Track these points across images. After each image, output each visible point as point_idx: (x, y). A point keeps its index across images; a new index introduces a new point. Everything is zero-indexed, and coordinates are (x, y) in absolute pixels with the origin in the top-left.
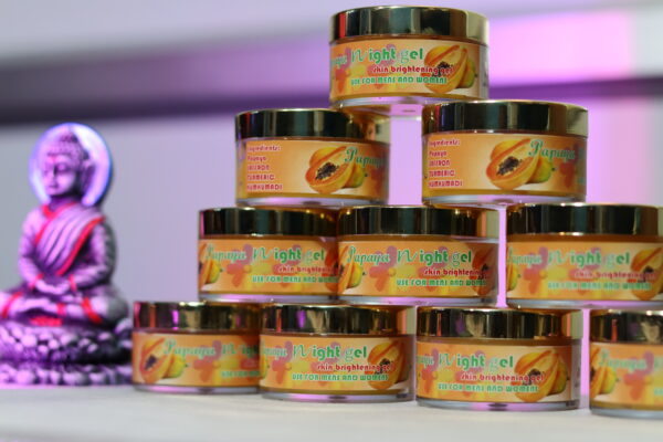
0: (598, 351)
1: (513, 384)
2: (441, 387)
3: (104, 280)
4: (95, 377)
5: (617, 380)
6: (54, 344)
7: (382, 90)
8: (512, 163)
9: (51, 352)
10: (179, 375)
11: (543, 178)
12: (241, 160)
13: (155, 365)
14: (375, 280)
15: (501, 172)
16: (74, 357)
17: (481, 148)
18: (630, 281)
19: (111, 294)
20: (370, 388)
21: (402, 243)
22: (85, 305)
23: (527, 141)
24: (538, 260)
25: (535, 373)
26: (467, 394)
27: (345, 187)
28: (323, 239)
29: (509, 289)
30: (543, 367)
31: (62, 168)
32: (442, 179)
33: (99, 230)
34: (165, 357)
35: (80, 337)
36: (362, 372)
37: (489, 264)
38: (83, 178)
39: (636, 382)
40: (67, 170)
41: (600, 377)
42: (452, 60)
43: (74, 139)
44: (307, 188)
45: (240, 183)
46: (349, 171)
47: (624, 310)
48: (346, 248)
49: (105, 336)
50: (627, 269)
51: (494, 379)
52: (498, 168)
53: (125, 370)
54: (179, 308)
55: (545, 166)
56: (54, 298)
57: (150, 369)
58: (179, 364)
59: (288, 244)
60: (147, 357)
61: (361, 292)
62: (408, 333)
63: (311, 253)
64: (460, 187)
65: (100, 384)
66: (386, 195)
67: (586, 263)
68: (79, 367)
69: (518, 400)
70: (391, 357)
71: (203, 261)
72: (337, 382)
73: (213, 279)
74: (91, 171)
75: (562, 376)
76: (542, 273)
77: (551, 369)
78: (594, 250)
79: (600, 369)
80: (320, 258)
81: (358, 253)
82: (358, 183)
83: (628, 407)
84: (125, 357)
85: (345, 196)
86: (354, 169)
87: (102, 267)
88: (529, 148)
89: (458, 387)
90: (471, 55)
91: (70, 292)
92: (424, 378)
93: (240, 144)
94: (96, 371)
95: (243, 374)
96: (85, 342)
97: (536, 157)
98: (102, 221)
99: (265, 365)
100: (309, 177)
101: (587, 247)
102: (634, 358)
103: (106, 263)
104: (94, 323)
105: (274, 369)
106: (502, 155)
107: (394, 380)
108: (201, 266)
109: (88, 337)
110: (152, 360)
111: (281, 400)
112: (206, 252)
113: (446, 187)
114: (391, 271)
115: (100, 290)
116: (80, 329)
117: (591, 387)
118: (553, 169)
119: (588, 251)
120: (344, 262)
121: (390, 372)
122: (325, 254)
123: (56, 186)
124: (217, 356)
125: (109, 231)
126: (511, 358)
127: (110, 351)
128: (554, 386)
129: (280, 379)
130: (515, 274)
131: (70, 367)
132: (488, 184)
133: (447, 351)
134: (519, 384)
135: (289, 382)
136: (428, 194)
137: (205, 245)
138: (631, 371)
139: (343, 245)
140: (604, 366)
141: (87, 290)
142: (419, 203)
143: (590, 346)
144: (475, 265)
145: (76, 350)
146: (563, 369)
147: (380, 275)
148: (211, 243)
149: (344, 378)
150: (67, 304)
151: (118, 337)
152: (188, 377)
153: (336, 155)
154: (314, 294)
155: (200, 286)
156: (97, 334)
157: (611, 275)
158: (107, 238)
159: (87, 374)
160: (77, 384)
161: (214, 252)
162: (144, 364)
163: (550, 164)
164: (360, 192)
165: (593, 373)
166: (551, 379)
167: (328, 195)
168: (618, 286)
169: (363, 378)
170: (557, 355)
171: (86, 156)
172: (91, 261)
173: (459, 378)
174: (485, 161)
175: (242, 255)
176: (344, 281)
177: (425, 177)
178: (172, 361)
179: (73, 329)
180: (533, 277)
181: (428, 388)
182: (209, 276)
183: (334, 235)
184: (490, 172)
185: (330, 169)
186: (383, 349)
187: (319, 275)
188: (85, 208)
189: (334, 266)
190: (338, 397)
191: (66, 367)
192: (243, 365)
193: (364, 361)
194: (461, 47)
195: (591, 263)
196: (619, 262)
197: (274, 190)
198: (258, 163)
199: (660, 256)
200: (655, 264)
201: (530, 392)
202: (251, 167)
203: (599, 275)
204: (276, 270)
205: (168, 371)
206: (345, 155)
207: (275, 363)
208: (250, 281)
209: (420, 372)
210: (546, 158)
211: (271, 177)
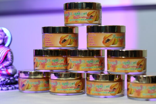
0: (129, 84)
1: (109, 91)
2: (92, 92)
3: (11, 65)
4: (10, 88)
5: (134, 91)
7: (77, 22)
8: (108, 40)
10: (30, 89)
11: (116, 43)
12: (43, 38)
14: (76, 67)
15: (106, 42)
16: (4, 83)
17: (101, 37)
18: (136, 68)
20: (76, 92)
21: (83, 58)
22: (7, 71)
23: (112, 35)
24: (115, 63)
25: (115, 89)
26: (99, 94)
27: (68, 45)
28: (63, 56)
29: (108, 69)
30: (116, 87)
32: (92, 44)
33: (9, 53)
34: (27, 84)
35: (6, 79)
36: (74, 88)
37: (103, 62)
38: (5, 40)
39: (138, 92)
40: (1, 39)
41: (130, 90)
42: (93, 15)
43: (2, 31)
44: (60, 45)
45: (43, 44)
46: (69, 41)
47: (135, 75)
48: (69, 59)
49: (11, 78)
50: (136, 65)
51: (105, 90)
52: (105, 41)
53: (17, 86)
55: (116, 41)
57: (23, 87)
58: (30, 86)
59: (55, 58)
60: (22, 84)
61: (73, 70)
62: (84, 78)
63: (61, 60)
64: (96, 46)
65: (11, 90)
66: (77, 47)
67: (126, 64)
68: (6, 86)
69: (111, 95)
70: (80, 84)
72: (68, 90)
73: (38, 66)
74: (7, 38)
75: (121, 89)
76: (116, 66)
77: (118, 88)
78: (128, 61)
79: (130, 88)
80: (63, 61)
81: (72, 61)
82: (71, 43)
83: (137, 98)
85: (68, 47)
86: (71, 40)
87: (10, 62)
88: (112, 36)
89: (97, 92)
90: (98, 13)
91: (3, 68)
92: (88, 90)
93: (43, 34)
94: (10, 87)
95: (45, 88)
97: (114, 39)
98: (10, 51)
99: (51, 87)
100: (60, 43)
101: (127, 60)
102: (138, 86)
104: (9, 75)
105: (53, 87)
106: (106, 38)
107: (81, 89)
108: (34, 63)
109: (8, 79)
110: (24, 85)
111: (54, 95)
112: (36, 60)
113: (93, 46)
114: (80, 65)
115: (10, 67)
116: (6, 77)
117: (128, 92)
118: (118, 41)
119: (127, 61)
120: (69, 62)
122: (64, 60)
124: (39, 84)
125: (12, 53)
126: (109, 86)
127: (13, 81)
128: (119, 91)
129: (54, 90)
130: (109, 66)
131: (4, 86)
132: (103, 45)
133: (94, 84)
134: (111, 91)
135: (57, 91)
136: (88, 47)
137: (35, 58)
138: (137, 89)
139: (68, 58)
140: (131, 88)
141: (7, 67)
143: (127, 83)
144: (100, 63)
145: (5, 82)
146: (121, 87)
147: (78, 66)
148: (37, 58)
149: (70, 90)
150: (2, 71)
151: (15, 78)
152: (32, 89)
153: (66, 37)
154: (62, 69)
155: (34, 68)
156: (10, 78)
157: (132, 67)
158: (11, 55)
159: (8, 87)
160: (5, 90)
161: (38, 60)
163: (117, 40)
164: (72, 45)
165: (128, 89)
166: (118, 90)
167: (65, 47)
168: (134, 69)
169: (74, 90)
170: (119, 84)
171: (5, 35)
172: (7, 60)
173: (97, 90)
174: (102, 40)
175: (44, 61)
176: (69, 67)
177: (88, 43)
178: (28, 85)
179: (4, 77)
180: (114, 67)
181: (89, 92)
182: (37, 65)
183: (66, 55)
184: (103, 42)
185: (65, 40)
186: (79, 82)
187: (63, 65)
188: (6, 47)
189: (66, 62)
190: (68, 94)
191: (3, 86)
192: (45, 86)
193: (74, 86)
194: (96, 12)
195: (127, 64)
196: (134, 64)
197: (52, 46)
198: (48, 39)
199: (143, 62)
200: (142, 64)
201: (113, 93)
202: (46, 40)
203: (129, 67)
204: (53, 64)
205: (28, 87)
206: (68, 37)
207: (53, 86)
208: (46, 67)
209: (87, 88)
210: (116, 39)
211: (51, 43)
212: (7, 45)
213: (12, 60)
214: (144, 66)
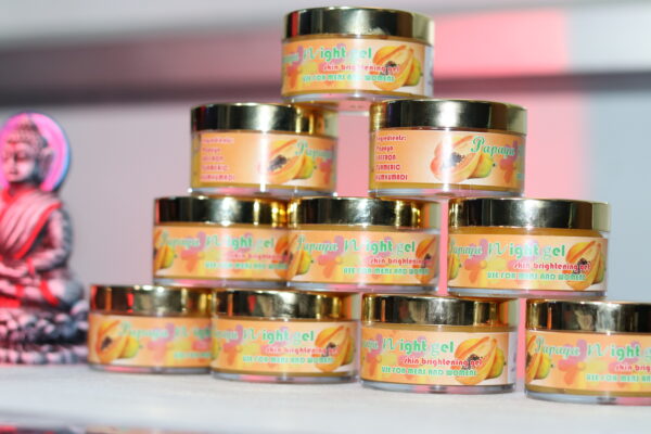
0: (534, 338)
1: (453, 368)
2: (384, 371)
3: (62, 264)
5: (552, 366)
6: (13, 325)
7: (332, 87)
9: (10, 332)
10: (133, 356)
11: (484, 173)
12: (195, 151)
13: (110, 346)
14: (323, 267)
16: (32, 337)
17: (426, 143)
18: (565, 272)
19: (67, 277)
20: (317, 371)
21: (349, 232)
23: (469, 138)
24: (478, 251)
25: (474, 358)
26: (409, 377)
27: (296, 178)
29: (450, 278)
30: (481, 353)
31: (22, 155)
32: (389, 173)
33: (56, 216)
34: (120, 338)
36: (309, 355)
37: (432, 254)
38: (42, 165)
39: (569, 368)
40: (27, 158)
41: (535, 363)
42: (399, 59)
43: (34, 128)
45: (194, 173)
46: (299, 164)
47: (559, 300)
48: (296, 236)
50: (562, 260)
51: (435, 363)
53: (81, 351)
54: (133, 291)
55: (487, 162)
56: (13, 281)
57: (106, 350)
58: (133, 346)
59: (240, 232)
60: (103, 338)
61: (309, 279)
63: (261, 241)
65: (56, 363)
66: (334, 186)
67: (524, 254)
69: (457, 384)
70: (337, 341)
71: (158, 246)
72: (286, 364)
73: (167, 264)
74: (49, 159)
75: (500, 362)
76: (482, 264)
77: (489, 354)
79: (536, 355)
80: (270, 246)
81: (306, 242)
82: (307, 174)
83: (561, 391)
84: (81, 338)
85: (295, 187)
86: (304, 161)
87: (61, 252)
88: (471, 145)
89: (401, 371)
90: (416, 55)
91: (28, 274)
92: (369, 361)
93: (196, 137)
95: (195, 356)
96: (43, 323)
97: (478, 153)
98: (59, 207)
99: (217, 346)
102: (568, 345)
103: (64, 248)
104: (52, 305)
105: (225, 351)
107: (340, 362)
108: (155, 252)
109: (46, 319)
110: (108, 341)
111: (231, 380)
112: (161, 239)
113: (391, 181)
114: (338, 259)
115: (57, 273)
117: (527, 372)
118: (494, 165)
120: (293, 249)
121: (336, 356)
122: (275, 242)
123: (16, 173)
124: (170, 339)
125: (66, 217)
126: (452, 344)
127: (67, 332)
128: (492, 370)
129: (231, 360)
130: (457, 264)
132: (432, 178)
133: (391, 336)
134: (458, 368)
135: (240, 364)
136: (374, 187)
137: (159, 233)
138: (565, 357)
139: (293, 234)
140: (539, 353)
141: (45, 273)
143: (526, 333)
144: (418, 254)
146: (500, 354)
147: (328, 263)
148: (166, 229)
149: (292, 359)
150: (25, 286)
152: (141, 357)
153: (287, 148)
154: (264, 280)
155: (154, 270)
157: (547, 267)
158: (65, 223)
159: (44, 353)
160: (35, 363)
161: (169, 239)
162: (100, 345)
163: (492, 160)
164: (308, 183)
165: (528, 359)
166: (489, 364)
167: (279, 185)
168: (554, 277)
169: (310, 361)
170: (495, 341)
171: (45, 144)
172: (49, 245)
173: (401, 361)
174: (429, 156)
175: (196, 242)
176: (294, 268)
177: (372, 170)
178: (127, 342)
180: (473, 267)
181: (372, 371)
182: (163, 261)
184: (434, 166)
185: (281, 161)
186: (330, 333)
187: (269, 261)
188: (44, 193)
189: (284, 253)
192: (195, 347)
193: (311, 345)
194: (408, 48)
195: (528, 254)
196: (555, 254)
197: (228, 181)
198: (213, 154)
199: (594, 248)
200: (588, 257)
201: (469, 375)
202: (206, 159)
203: (536, 266)
205: (123, 351)
206: (295, 148)
207: (226, 345)
208: (203, 268)
209: (365, 356)
210: (487, 155)
211: (225, 168)
213: (65, 244)
214: (596, 267)
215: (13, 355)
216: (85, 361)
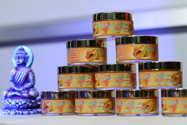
0: (163, 99)
1: (142, 109)
2: (123, 110)
3: (32, 86)
4: (31, 112)
5: (169, 107)
6: (20, 104)
8: (139, 52)
9: (19, 106)
10: (54, 111)
11: (147, 55)
12: (68, 53)
14: (105, 84)
17: (131, 48)
18: (171, 81)
20: (104, 112)
21: (112, 73)
22: (28, 93)
23: (143, 46)
24: (147, 76)
25: (148, 106)
26: (130, 112)
27: (96, 59)
28: (90, 73)
29: (140, 84)
30: (149, 104)
31: (20, 57)
32: (121, 57)
33: (30, 73)
34: (50, 106)
35: (27, 102)
36: (102, 108)
37: (134, 78)
39: (174, 107)
40: (22, 58)
41: (164, 106)
43: (23, 50)
44: (86, 60)
45: (68, 60)
46: (97, 55)
47: (170, 89)
49: (33, 101)
50: (170, 78)
51: (137, 108)
52: (136, 53)
53: (39, 110)
54: (53, 93)
55: (148, 52)
57: (46, 109)
58: (54, 108)
59: (81, 75)
60: (45, 106)
61: (101, 87)
62: (114, 97)
63: (87, 77)
64: (126, 58)
65: (32, 114)
66: (106, 61)
67: (160, 77)
68: (27, 110)
69: (143, 113)
70: (110, 103)
71: (59, 80)
72: (96, 110)
73: (62, 85)
74: (28, 58)
75: (154, 107)
76: (148, 80)
77: (152, 105)
78: (162, 73)
79: (164, 104)
81: (100, 77)
82: (99, 58)
83: (172, 114)
85: (96, 62)
86: (98, 55)
87: (32, 83)
88: (144, 48)
89: (128, 110)
91: (23, 90)
92: (119, 108)
93: (68, 49)
95: (71, 110)
96: (28, 103)
97: (146, 50)
98: (31, 71)
99: (77, 107)
100: (86, 57)
101: (160, 73)
102: (173, 101)
103: (33, 82)
105: (79, 108)
106: (137, 50)
107: (111, 109)
108: (59, 82)
110: (47, 107)
111: (81, 116)
112: (60, 78)
113: (123, 59)
114: (109, 81)
115: (31, 89)
116: (27, 100)
117: (162, 109)
118: (150, 53)
119: (160, 74)
120: (96, 79)
121: (110, 107)
122: (91, 77)
123: (19, 62)
124: (64, 105)
125: (33, 73)
126: (141, 102)
127: (35, 105)
128: (152, 109)
129: (81, 110)
130: (141, 80)
131: (24, 110)
132: (133, 57)
133: (125, 101)
134: (143, 109)
135: (83, 111)
136: (118, 61)
137: (60, 76)
138: (172, 104)
139: (96, 75)
140: (165, 103)
141: (28, 89)
142: (115, 63)
143: (161, 98)
144: (131, 79)
145: (26, 105)
146: (154, 105)
147: (106, 82)
148: (61, 75)
149: (98, 109)
150: (23, 93)
151: (37, 101)
152: (56, 111)
153: (93, 51)
154: (89, 88)
155: (58, 87)
156: (31, 101)
157: (166, 80)
158: (33, 75)
159: (29, 111)
160: (26, 114)
161: (62, 78)
164: (100, 61)
165: (162, 105)
166: (152, 107)
167: (91, 62)
168: (168, 83)
169: (102, 109)
170: (153, 101)
171: (26, 54)
172: (29, 82)
173: (128, 108)
174: (132, 51)
175: (70, 78)
176: (97, 84)
177: (117, 56)
178: (52, 107)
179: (25, 100)
180: (146, 81)
181: (120, 111)
182: (61, 84)
183: (93, 72)
184: (134, 54)
185: (92, 55)
186: (108, 101)
187: (90, 83)
188: (27, 67)
189: (94, 80)
190: (96, 114)
191: (23, 110)
192: (71, 107)
193: (103, 105)
195: (161, 77)
196: (168, 76)
197: (77, 61)
198: (73, 54)
199: (179, 74)
200: (177, 77)
201: (146, 111)
202: (71, 55)
203: (163, 80)
204: (79, 82)
205: (51, 110)
206: (96, 51)
207: (79, 106)
208: (72, 85)
209: (117, 107)
210: (148, 50)
211: (77, 58)
212: (28, 65)
213: (33, 81)
214: (179, 80)
215: (21, 112)
216: (40, 113)
